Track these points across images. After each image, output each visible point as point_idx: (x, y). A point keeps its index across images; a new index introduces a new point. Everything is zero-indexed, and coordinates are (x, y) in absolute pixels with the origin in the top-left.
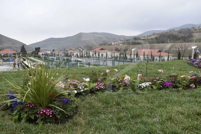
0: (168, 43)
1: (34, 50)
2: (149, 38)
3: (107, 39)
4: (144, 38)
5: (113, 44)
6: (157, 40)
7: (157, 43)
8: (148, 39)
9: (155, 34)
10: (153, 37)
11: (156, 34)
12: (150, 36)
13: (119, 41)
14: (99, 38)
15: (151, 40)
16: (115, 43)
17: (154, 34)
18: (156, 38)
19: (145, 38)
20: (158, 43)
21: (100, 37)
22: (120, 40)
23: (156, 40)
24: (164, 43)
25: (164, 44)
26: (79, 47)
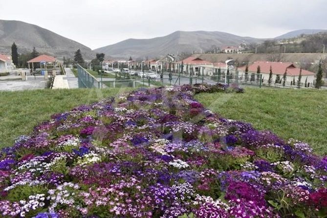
0: (322, 52)
1: (95, 57)
2: (292, 42)
3: (220, 43)
4: (282, 43)
5: (226, 51)
6: (304, 46)
7: (302, 52)
8: (289, 44)
9: (304, 36)
10: (299, 41)
11: (306, 35)
12: (293, 40)
13: (240, 47)
14: (208, 40)
15: (293, 47)
16: (230, 50)
17: (302, 36)
18: (303, 44)
19: (285, 43)
20: (305, 52)
21: (210, 38)
22: (242, 45)
23: (302, 46)
24: (315, 52)
25: (315, 54)
26: (170, 56)
